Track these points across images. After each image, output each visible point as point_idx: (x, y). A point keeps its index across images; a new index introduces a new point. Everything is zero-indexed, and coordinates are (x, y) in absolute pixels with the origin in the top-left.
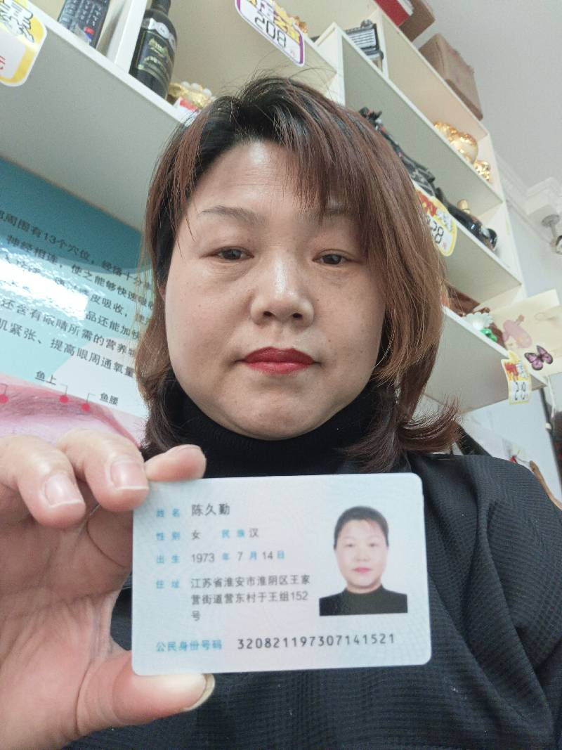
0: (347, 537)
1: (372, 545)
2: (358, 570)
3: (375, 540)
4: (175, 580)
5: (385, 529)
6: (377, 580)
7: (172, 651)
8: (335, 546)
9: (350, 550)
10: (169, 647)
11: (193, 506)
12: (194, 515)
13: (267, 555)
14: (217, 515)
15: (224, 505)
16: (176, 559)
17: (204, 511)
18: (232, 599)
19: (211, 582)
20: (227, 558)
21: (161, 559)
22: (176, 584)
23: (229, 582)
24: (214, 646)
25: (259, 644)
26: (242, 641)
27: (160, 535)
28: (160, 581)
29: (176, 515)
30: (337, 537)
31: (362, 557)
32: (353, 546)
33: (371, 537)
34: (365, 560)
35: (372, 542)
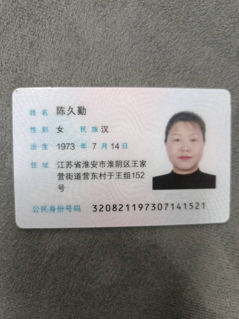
0: (175, 134)
1: (193, 140)
2: (182, 158)
3: (195, 137)
4: (45, 162)
5: (203, 128)
6: (196, 165)
7: (44, 212)
8: (166, 141)
9: (176, 143)
11: (58, 108)
12: (59, 114)
13: (114, 146)
14: (77, 115)
15: (81, 107)
16: (45, 147)
17: (66, 112)
18: (89, 177)
19: (72, 164)
20: (84, 148)
21: (34, 147)
22: (46, 165)
23: (86, 164)
24: (75, 209)
25: (108, 209)
26: (96, 206)
27: (33, 129)
28: (34, 162)
29: (44, 114)
30: (167, 133)
31: (186, 149)
32: (179, 141)
33: (193, 134)
34: (188, 151)
35: (193, 138)
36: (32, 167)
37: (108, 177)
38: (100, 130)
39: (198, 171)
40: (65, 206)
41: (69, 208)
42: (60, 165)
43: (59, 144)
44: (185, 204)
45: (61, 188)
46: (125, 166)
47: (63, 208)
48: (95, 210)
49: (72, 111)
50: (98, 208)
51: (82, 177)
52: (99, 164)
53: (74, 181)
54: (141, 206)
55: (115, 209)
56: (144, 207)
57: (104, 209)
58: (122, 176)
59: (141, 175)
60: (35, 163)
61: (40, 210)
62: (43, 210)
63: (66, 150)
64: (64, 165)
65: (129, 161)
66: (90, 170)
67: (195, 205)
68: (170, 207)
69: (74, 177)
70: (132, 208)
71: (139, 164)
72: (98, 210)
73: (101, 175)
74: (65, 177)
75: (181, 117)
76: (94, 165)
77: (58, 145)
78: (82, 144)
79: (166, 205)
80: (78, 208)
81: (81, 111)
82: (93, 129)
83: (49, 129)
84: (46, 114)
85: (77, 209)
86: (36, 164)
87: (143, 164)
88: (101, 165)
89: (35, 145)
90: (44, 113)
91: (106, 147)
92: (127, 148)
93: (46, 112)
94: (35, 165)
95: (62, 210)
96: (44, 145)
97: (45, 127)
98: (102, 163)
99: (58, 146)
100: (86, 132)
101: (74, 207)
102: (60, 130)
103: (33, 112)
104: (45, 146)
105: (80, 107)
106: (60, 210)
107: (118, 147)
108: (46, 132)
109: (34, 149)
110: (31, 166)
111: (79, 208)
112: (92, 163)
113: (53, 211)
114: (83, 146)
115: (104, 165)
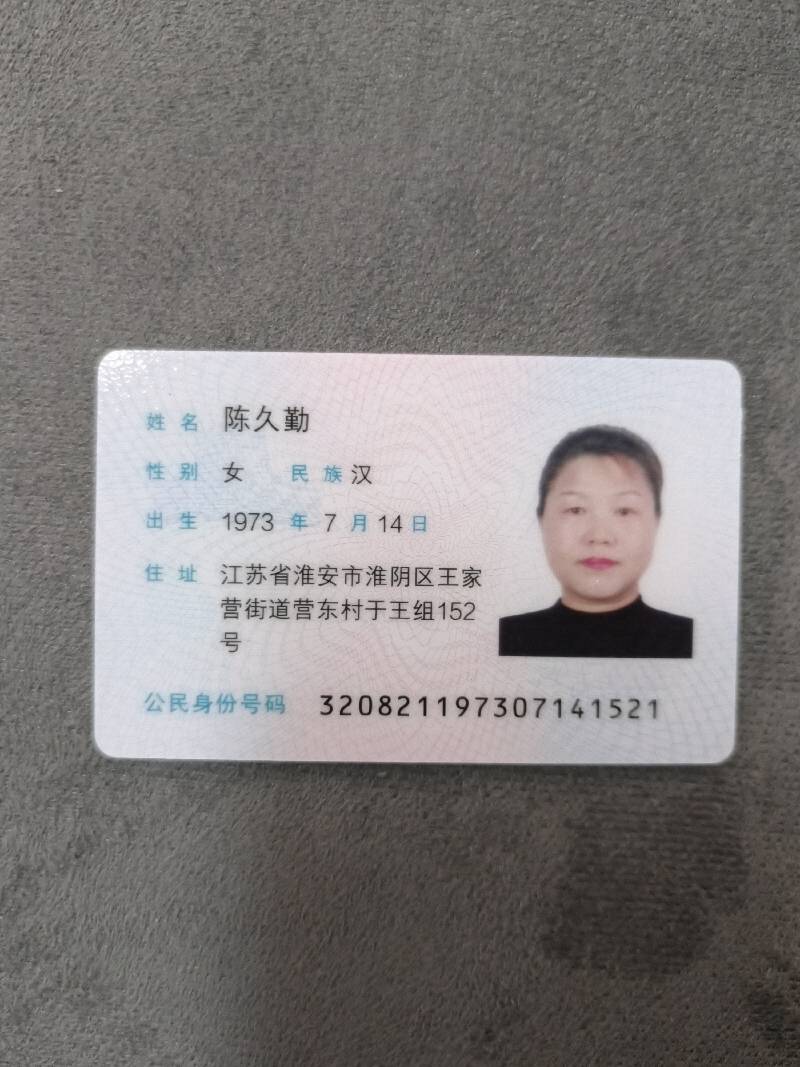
1: (625, 512)
2: (589, 563)
3: (631, 501)
4: (187, 565)
6: (631, 585)
7: (178, 713)
8: (541, 511)
9: (573, 518)
10: (172, 704)
11: (229, 409)
12: (230, 428)
13: (389, 524)
14: (282, 431)
15: (295, 410)
16: (189, 522)
17: (253, 422)
18: (311, 611)
19: (265, 572)
20: (300, 526)
21: (155, 520)
22: (188, 575)
23: (305, 574)
24: (269, 706)
25: (366, 709)
26: (330, 698)
27: (155, 470)
28: (153, 565)
29: (189, 427)
30: (545, 489)
31: (600, 536)
32: (581, 512)
34: (606, 543)
35: (622, 504)
36: (149, 580)
37: (367, 615)
38: (347, 474)
39: (638, 605)
40: (238, 696)
41: (251, 702)
42: (230, 573)
43: (228, 515)
44: (597, 702)
45: (231, 641)
46: (418, 584)
47: (233, 702)
48: (326, 709)
49: (268, 420)
50: (337, 704)
51: (292, 611)
52: (342, 574)
53: (269, 623)
54: (462, 703)
55: (385, 710)
56: (474, 706)
57: (354, 708)
58: (410, 612)
59: (466, 610)
60: (157, 568)
61: (166, 707)
62: (176, 706)
63: (247, 532)
64: (242, 575)
65: (430, 569)
66: (315, 593)
67: (626, 707)
68: (550, 710)
69: (268, 612)
70: (434, 708)
71: (459, 578)
72: (336, 711)
73: (347, 607)
74: (241, 611)
75: (589, 442)
76: (328, 576)
77: (225, 518)
78: (296, 515)
79: (540, 702)
80: (279, 702)
81: (295, 420)
82: (327, 473)
83: (201, 470)
84: (192, 427)
85: (275, 706)
86: (159, 571)
87: (472, 577)
88: (349, 577)
89: (158, 516)
90: (189, 423)
91: (364, 524)
92: (424, 530)
93: (194, 422)
94: (157, 573)
95: (230, 705)
96: (184, 516)
97: (188, 464)
98: (350, 572)
99: (226, 520)
100: (306, 481)
101: (266, 699)
102: (232, 473)
103: (155, 421)
104: (188, 520)
105: (292, 408)
106: (223, 707)
107: (399, 528)
108: (192, 478)
109: (155, 527)
110: (145, 575)
111: (282, 704)
112: (324, 571)
113: (205, 710)
114: (298, 521)
115: (356, 578)
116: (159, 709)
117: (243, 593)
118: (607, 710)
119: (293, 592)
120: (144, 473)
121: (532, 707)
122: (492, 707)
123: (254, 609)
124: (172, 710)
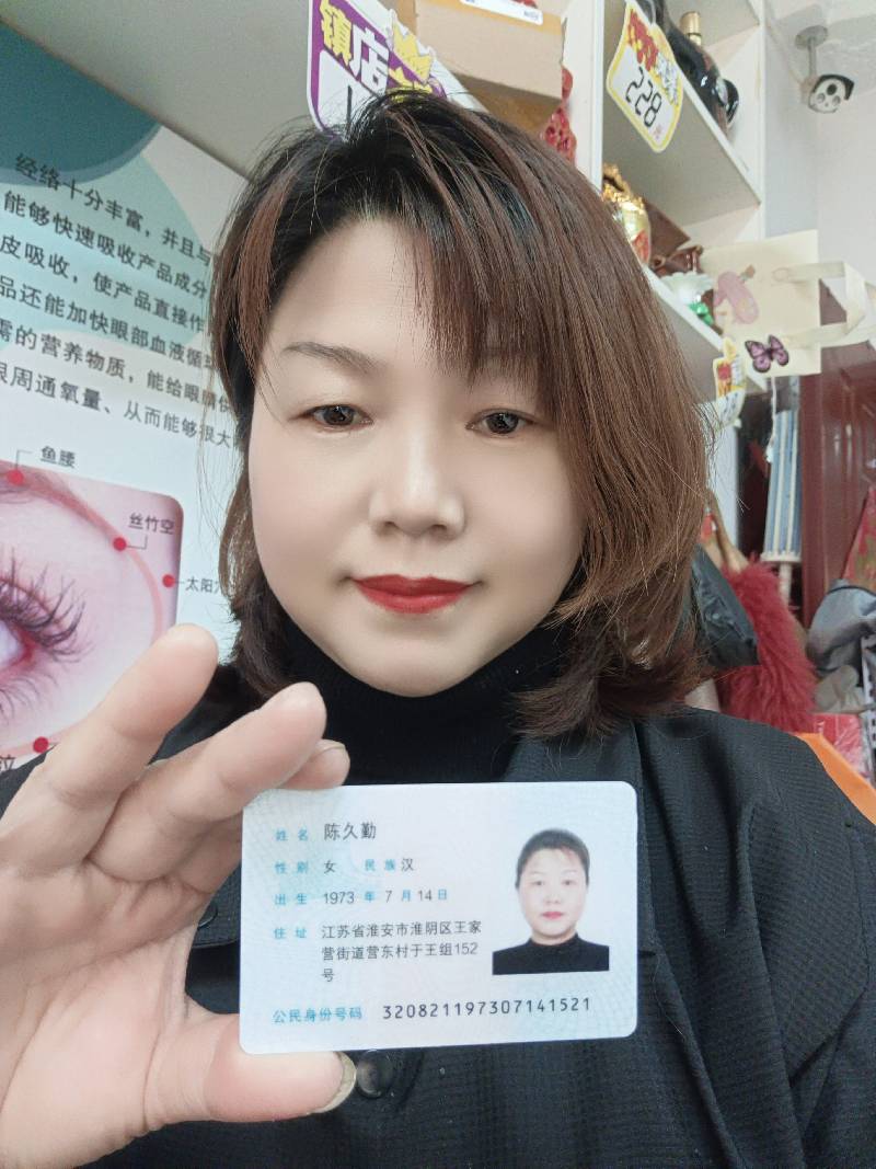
0: (536, 872)
1: (568, 883)
2: (548, 915)
3: (572, 876)
4: (301, 927)
5: (585, 861)
6: (571, 928)
7: (295, 1022)
8: (518, 885)
9: (537, 888)
10: (291, 1017)
11: (327, 826)
12: (328, 840)
13: (424, 895)
14: (359, 839)
15: (368, 825)
16: (302, 901)
17: (342, 833)
18: (378, 954)
19: (349, 929)
20: (370, 899)
21: (281, 899)
22: (301, 934)
23: (373, 930)
24: (352, 1015)
25: (411, 1013)
26: (389, 1008)
27: (280, 867)
28: (279, 928)
29: (303, 838)
30: (520, 871)
31: (555, 898)
32: (542, 884)
33: (566, 871)
34: (557, 902)
35: (567, 878)
36: (276, 937)
37: (411, 954)
38: (399, 866)
39: (576, 940)
40: (333, 1010)
41: (340, 1013)
42: (328, 932)
43: (326, 895)
44: (553, 1001)
45: (328, 974)
46: (442, 932)
47: (330, 1014)
48: (387, 1015)
49: (351, 832)
50: (394, 1011)
51: (366, 954)
52: (396, 929)
53: (351, 962)
54: (470, 1007)
55: (423, 1013)
56: (477, 1007)
57: (403, 1013)
58: (437, 950)
59: (471, 948)
60: (281, 929)
61: (287, 1019)
62: (294, 1019)
63: (338, 904)
64: (335, 933)
65: (449, 923)
66: (379, 941)
67: (570, 1003)
68: (524, 1008)
69: (351, 955)
70: (453, 1011)
71: (467, 927)
72: (393, 1015)
73: (399, 950)
74: (335, 955)
75: (546, 840)
76: (387, 930)
78: (368, 893)
79: (518, 1003)
80: (358, 1012)
81: (368, 831)
82: (387, 864)
83: (310, 866)
85: (355, 1015)
86: (283, 932)
88: (400, 930)
89: (282, 897)
90: (303, 835)
91: (409, 897)
92: (445, 898)
93: (306, 835)
94: (281, 934)
95: (328, 1016)
96: (299, 896)
97: (302, 862)
98: (401, 927)
99: (325, 897)
100: (375, 871)
101: (350, 1011)
102: (329, 867)
103: (281, 835)
104: (301, 898)
105: (366, 825)
106: (324, 1016)
107: (430, 898)
108: (304, 871)
109: (280, 903)
110: (274, 934)
111: (360, 1013)
112: (385, 928)
113: (312, 1019)
114: (369, 896)
115: (404, 930)
116: (283, 1021)
117: (335, 944)
118: (558, 1006)
119: (366, 942)
120: (274, 870)
121: (513, 1006)
122: (488, 1007)
123: (342, 953)
124: (291, 1020)
